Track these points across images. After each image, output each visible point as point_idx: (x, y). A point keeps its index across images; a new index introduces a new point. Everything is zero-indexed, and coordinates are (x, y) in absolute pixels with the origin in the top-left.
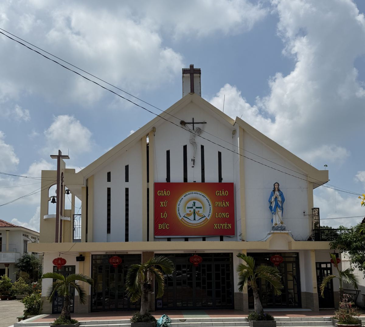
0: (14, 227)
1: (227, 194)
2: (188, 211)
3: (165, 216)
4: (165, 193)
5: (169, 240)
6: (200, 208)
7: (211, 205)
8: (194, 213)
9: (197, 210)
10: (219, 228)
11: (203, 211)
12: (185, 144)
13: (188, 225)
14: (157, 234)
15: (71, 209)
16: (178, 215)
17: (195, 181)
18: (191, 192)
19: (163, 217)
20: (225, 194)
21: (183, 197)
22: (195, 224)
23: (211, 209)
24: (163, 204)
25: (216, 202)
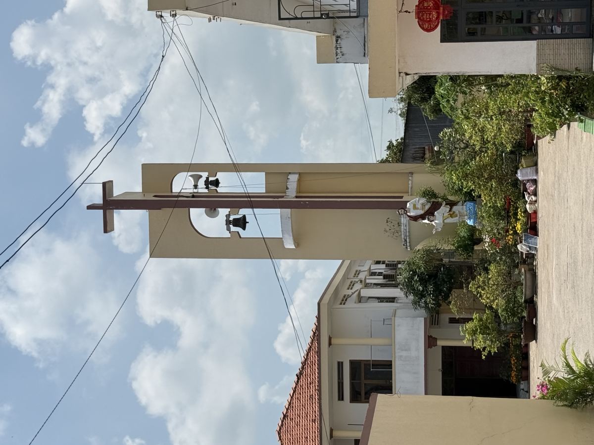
0: (318, 328)
15: (264, 173)
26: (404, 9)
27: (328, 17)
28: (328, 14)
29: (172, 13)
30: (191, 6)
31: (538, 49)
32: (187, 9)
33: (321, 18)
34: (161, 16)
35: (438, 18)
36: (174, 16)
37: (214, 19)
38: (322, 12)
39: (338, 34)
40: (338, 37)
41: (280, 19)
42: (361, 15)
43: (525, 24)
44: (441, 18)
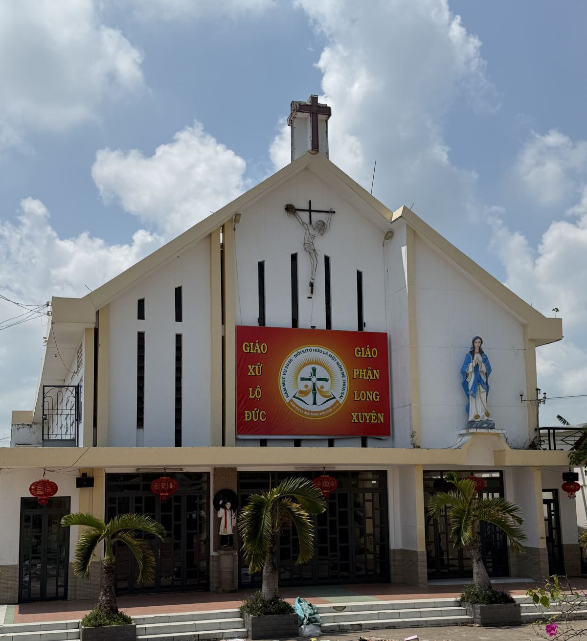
1: (375, 355)
2: (302, 385)
3: (258, 395)
4: (258, 348)
5: (263, 443)
6: (326, 380)
7: (345, 374)
8: (314, 390)
9: (319, 384)
10: (362, 420)
11: (331, 386)
12: (294, 252)
13: (303, 414)
14: (241, 430)
16: (284, 392)
17: (315, 327)
18: (309, 348)
19: (254, 397)
20: (371, 355)
21: (292, 357)
22: (316, 412)
23: (346, 383)
24: (254, 370)
25: (355, 370)
26: (46, 472)
27: (44, 419)
28: (46, 419)
29: (50, 313)
30: (54, 325)
31: (12, 566)
32: (52, 323)
33: (43, 415)
34: (48, 305)
35: (39, 495)
36: (48, 314)
37: (45, 341)
38: (47, 416)
39: (34, 426)
40: (31, 426)
41: (44, 386)
42: (44, 442)
43: (31, 555)
44: (39, 498)
